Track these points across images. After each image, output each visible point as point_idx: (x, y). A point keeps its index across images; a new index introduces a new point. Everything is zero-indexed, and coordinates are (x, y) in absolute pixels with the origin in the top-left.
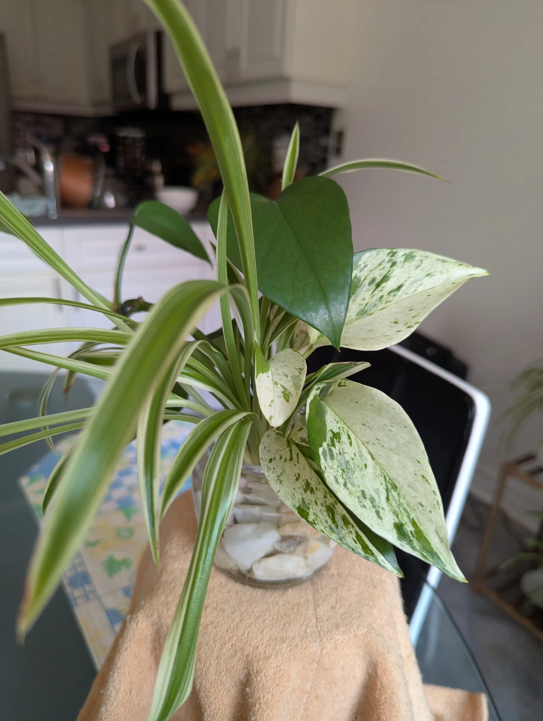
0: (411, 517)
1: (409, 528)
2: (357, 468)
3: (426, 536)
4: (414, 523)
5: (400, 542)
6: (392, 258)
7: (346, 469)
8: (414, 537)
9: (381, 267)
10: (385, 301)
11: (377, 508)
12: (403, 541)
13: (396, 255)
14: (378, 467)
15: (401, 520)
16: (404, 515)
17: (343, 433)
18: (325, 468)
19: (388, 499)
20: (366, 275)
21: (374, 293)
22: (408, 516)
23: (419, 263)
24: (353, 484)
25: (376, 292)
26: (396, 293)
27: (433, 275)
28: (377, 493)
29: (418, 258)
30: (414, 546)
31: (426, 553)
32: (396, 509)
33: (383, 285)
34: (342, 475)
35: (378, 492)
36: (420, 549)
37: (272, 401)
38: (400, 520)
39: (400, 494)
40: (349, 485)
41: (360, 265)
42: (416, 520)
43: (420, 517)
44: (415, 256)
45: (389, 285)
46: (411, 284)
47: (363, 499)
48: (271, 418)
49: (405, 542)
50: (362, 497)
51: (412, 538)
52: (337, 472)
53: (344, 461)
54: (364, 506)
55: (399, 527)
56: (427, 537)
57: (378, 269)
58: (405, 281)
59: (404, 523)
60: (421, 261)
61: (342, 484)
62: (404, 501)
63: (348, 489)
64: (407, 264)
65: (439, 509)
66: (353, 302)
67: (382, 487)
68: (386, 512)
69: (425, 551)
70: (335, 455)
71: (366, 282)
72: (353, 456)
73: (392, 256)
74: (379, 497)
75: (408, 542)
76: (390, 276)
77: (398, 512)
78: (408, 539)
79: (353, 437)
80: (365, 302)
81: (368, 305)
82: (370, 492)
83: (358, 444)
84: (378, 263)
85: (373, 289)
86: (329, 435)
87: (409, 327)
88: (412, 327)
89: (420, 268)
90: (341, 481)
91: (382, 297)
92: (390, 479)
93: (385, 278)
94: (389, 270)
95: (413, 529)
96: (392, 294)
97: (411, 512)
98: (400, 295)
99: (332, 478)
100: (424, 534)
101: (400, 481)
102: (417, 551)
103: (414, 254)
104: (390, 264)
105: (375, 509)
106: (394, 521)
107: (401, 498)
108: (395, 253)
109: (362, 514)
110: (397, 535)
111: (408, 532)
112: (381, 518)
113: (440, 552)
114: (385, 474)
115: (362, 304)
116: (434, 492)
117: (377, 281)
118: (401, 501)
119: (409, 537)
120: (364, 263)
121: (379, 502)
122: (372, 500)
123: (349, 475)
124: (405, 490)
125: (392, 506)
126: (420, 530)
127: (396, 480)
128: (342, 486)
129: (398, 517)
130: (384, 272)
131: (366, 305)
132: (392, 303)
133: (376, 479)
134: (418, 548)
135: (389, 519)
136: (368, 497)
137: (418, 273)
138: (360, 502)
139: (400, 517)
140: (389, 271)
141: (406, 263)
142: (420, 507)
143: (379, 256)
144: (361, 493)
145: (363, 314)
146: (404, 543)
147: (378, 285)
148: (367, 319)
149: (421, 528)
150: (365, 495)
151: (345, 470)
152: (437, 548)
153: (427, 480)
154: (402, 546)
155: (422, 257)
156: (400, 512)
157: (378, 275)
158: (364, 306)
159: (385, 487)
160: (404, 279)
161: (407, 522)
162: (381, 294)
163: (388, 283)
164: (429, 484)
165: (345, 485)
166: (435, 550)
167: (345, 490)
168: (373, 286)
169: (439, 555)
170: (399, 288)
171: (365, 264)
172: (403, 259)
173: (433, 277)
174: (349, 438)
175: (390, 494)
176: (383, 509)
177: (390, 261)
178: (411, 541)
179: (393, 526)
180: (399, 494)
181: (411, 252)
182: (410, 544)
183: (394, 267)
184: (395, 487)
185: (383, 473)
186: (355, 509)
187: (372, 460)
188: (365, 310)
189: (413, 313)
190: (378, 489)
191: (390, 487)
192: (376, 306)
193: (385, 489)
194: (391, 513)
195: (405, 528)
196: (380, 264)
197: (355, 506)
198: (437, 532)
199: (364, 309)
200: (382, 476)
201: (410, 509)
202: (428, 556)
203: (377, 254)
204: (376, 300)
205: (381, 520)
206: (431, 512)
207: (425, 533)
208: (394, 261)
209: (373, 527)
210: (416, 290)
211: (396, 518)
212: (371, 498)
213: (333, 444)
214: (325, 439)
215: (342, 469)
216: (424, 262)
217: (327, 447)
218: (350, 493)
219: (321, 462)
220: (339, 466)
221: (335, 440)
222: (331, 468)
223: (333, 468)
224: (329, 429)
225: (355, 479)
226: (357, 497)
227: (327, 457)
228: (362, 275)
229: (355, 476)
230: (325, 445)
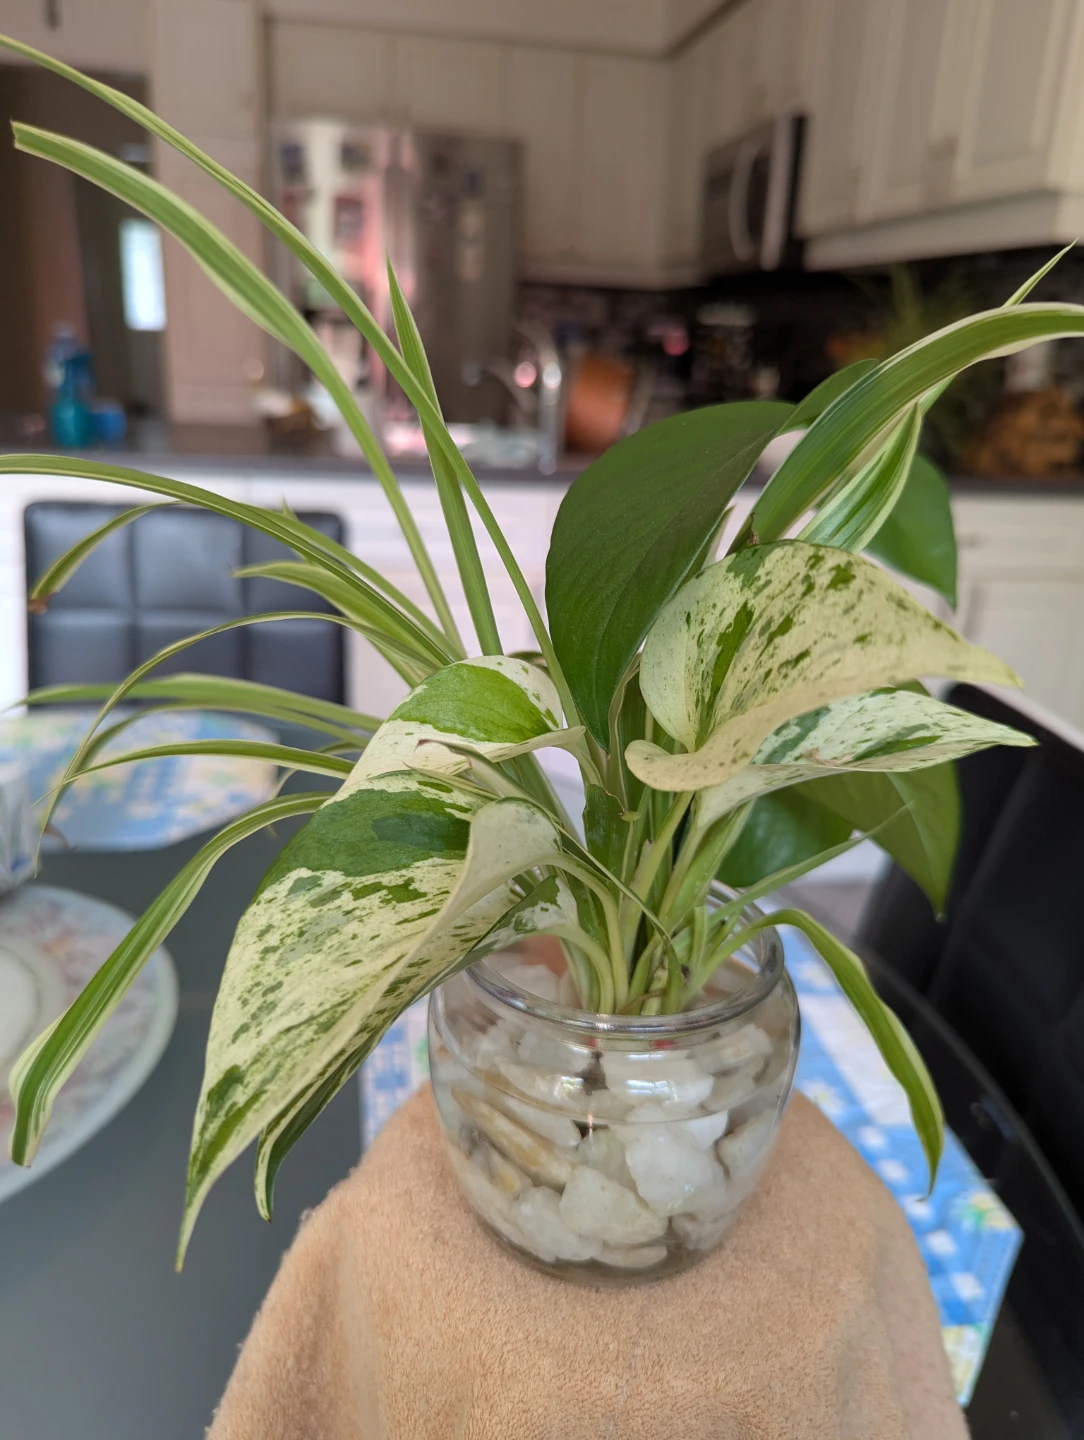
0: (267, 1087)
1: (240, 1096)
2: (338, 953)
3: (235, 1133)
4: (255, 1097)
5: (206, 1099)
6: (812, 573)
7: (308, 937)
8: (227, 1113)
9: (788, 592)
10: (770, 685)
11: (253, 1023)
12: (209, 1103)
13: (822, 563)
14: (366, 982)
15: (248, 1075)
16: (263, 1073)
17: (431, 902)
18: (270, 901)
19: (289, 1030)
20: (763, 607)
21: (761, 658)
22: (266, 1081)
23: (854, 598)
24: (279, 963)
25: (764, 656)
26: (789, 669)
27: (870, 643)
28: (292, 1007)
29: (856, 584)
30: (207, 1128)
31: (203, 1155)
32: (272, 1051)
33: (779, 640)
34: (288, 936)
35: (295, 1007)
36: (206, 1141)
38: (247, 1070)
39: (313, 1043)
40: (273, 958)
41: (759, 578)
42: (263, 1098)
44: (854, 577)
46: (821, 656)
47: (260, 993)
49: (209, 1107)
50: (264, 989)
51: (222, 1112)
52: (285, 925)
53: (332, 925)
54: (245, 1003)
55: (233, 1078)
56: (234, 1136)
57: (782, 597)
58: (816, 643)
59: (246, 1081)
60: (861, 592)
61: (266, 945)
62: (300, 1057)
63: (262, 959)
64: (833, 596)
67: (315, 1008)
68: (254, 1043)
69: (206, 1151)
70: (332, 905)
71: (759, 626)
72: (366, 934)
73: (813, 565)
74: (282, 1015)
75: (210, 1112)
76: (795, 620)
77: (266, 1059)
78: (218, 1107)
80: (746, 676)
81: (749, 686)
82: (285, 997)
83: (418, 933)
84: (787, 581)
85: (762, 649)
86: (391, 878)
89: (852, 615)
90: (272, 939)
91: (769, 673)
92: (343, 1012)
93: (786, 625)
94: (798, 602)
95: (242, 1101)
96: (784, 671)
97: (277, 1081)
98: (794, 680)
99: (262, 923)
100: (237, 1127)
102: (202, 1137)
103: (855, 569)
104: (803, 587)
105: (250, 1020)
106: (239, 1062)
107: (304, 1049)
108: (822, 558)
109: (226, 1007)
110: (217, 1084)
111: (229, 1099)
112: (235, 1039)
114: (353, 1000)
115: (741, 682)
117: (773, 627)
118: (297, 1052)
119: (220, 1108)
120: (767, 574)
121: (270, 1020)
122: (269, 1007)
123: (301, 948)
125: (273, 1044)
126: (245, 1116)
128: (261, 946)
129: (254, 1063)
130: (789, 608)
131: (746, 686)
132: (777, 695)
133: (329, 991)
134: (208, 1135)
135: (240, 1054)
136: (271, 997)
137: (846, 630)
138: (249, 991)
139: (255, 1067)
140: (797, 607)
141: (831, 592)
143: (794, 561)
144: (274, 983)
145: (737, 708)
146: (207, 1106)
147: (771, 639)
149: (248, 1115)
150: (273, 992)
151: (306, 935)
152: (218, 1164)
154: (202, 1107)
155: (865, 580)
156: (266, 1062)
157: (778, 612)
158: (742, 685)
159: (316, 1014)
160: (815, 636)
161: (251, 1086)
162: (769, 664)
163: (787, 636)
165: (267, 951)
166: (213, 1165)
167: (257, 957)
168: (765, 639)
170: (799, 658)
171: (769, 578)
172: (828, 580)
173: (869, 647)
174: (423, 915)
175: (304, 1027)
176: (259, 1033)
177: (806, 578)
178: (216, 1115)
179: (228, 1067)
180: (312, 1040)
181: (850, 564)
182: (209, 1117)
183: (807, 599)
184: (328, 1026)
185: (353, 996)
186: (227, 991)
188: (741, 699)
190: (302, 1005)
191: (323, 1018)
192: (756, 694)
193: (310, 1016)
194: (257, 1051)
195: (235, 1089)
196: (789, 584)
197: (234, 988)
199: (742, 695)
200: (344, 996)
201: (285, 1077)
204: (760, 679)
208: (812, 581)
209: (214, 1037)
211: (249, 1063)
212: (271, 1003)
213: (359, 894)
214: (360, 874)
215: (304, 929)
216: (865, 597)
217: (333, 884)
218: (258, 967)
219: (274, 886)
220: (306, 922)
221: (385, 892)
222: (283, 911)
223: (289, 915)
224: (411, 875)
225: (300, 961)
226: (256, 980)
227: (303, 892)
228: (757, 604)
229: (309, 956)
230: (332, 878)
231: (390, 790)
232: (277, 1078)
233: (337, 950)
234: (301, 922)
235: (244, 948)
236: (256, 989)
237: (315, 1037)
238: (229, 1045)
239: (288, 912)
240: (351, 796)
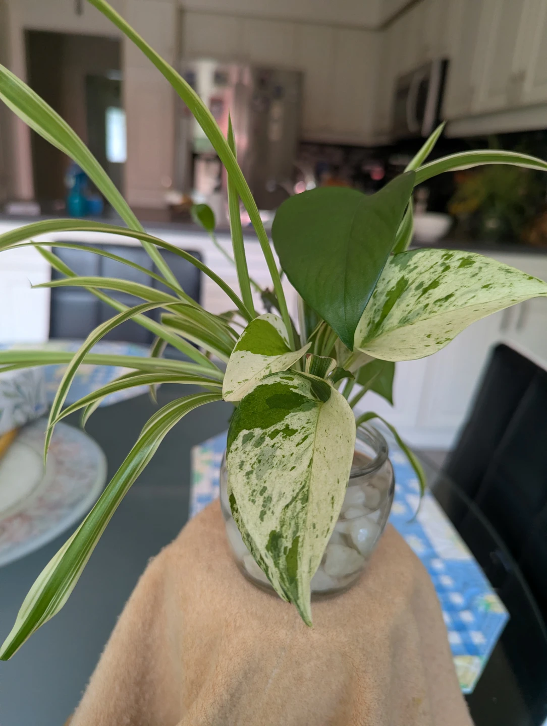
0: (298, 535)
1: (287, 543)
2: (281, 466)
3: (298, 559)
4: (296, 541)
5: (266, 551)
6: (446, 262)
7: (264, 461)
8: (285, 553)
9: (432, 270)
10: (429, 311)
11: (266, 509)
12: (270, 552)
13: (451, 258)
14: (306, 475)
15: (283, 532)
16: (291, 529)
17: (301, 433)
18: (236, 449)
19: (287, 506)
20: (415, 277)
21: (419, 300)
22: (295, 532)
23: (477, 271)
24: (259, 477)
25: (421, 299)
26: (442, 303)
27: (491, 287)
28: (280, 496)
29: (476, 265)
30: (278, 563)
31: (287, 575)
32: (287, 519)
33: (431, 291)
34: (254, 464)
35: (282, 496)
36: (283, 569)
37: (246, 380)
38: (282, 531)
39: (305, 508)
40: (253, 476)
41: (410, 265)
42: (300, 540)
43: (307, 538)
44: (474, 262)
45: (438, 293)
46: (462, 295)
47: (258, 494)
48: (229, 393)
49: (271, 554)
50: (259, 492)
51: (282, 554)
52: (249, 459)
53: (270, 454)
54: (253, 501)
55: (275, 538)
56: (299, 561)
57: (428, 272)
58: (456, 290)
59: (285, 536)
60: (481, 268)
61: (246, 471)
62: (304, 516)
63: (248, 478)
64: (462, 270)
65: (326, 537)
66: (397, 306)
67: (292, 493)
68: (274, 518)
69: (287, 573)
70: (264, 445)
71: (414, 286)
72: (287, 454)
73: (447, 259)
74: (278, 501)
75: (275, 555)
76: (440, 282)
77: (287, 523)
78: (277, 552)
79: (307, 441)
80: (409, 308)
81: (412, 312)
82: (273, 490)
83: (308, 448)
84: (429, 266)
85: (419, 295)
86: (279, 426)
87: (438, 343)
88: (442, 343)
89: (477, 277)
90: (247, 468)
91: (427, 305)
92: (308, 491)
93: (435, 284)
94: (440, 275)
95: (289, 545)
96: (439, 303)
97: (302, 530)
98: (447, 307)
99: (238, 461)
100: (298, 557)
101: (314, 497)
102: (279, 568)
103: (474, 259)
104: (442, 268)
105: (263, 509)
106: (274, 529)
107: (303, 512)
108: (451, 255)
109: (245, 506)
110: (267, 543)
111: (281, 546)
112: (262, 519)
113: (301, 582)
114: (307, 484)
115: (406, 311)
116: (332, 517)
117: (425, 286)
118: (301, 515)
119: (279, 552)
120: (415, 263)
121: (274, 505)
122: (269, 500)
123: (262, 468)
124: (311, 506)
125: (285, 515)
126: (297, 551)
127: (312, 494)
128: (243, 473)
129: (282, 526)
130: (434, 277)
131: (409, 313)
132: (437, 314)
133: (292, 484)
134: (281, 566)
135: (271, 524)
136: (266, 495)
137: (475, 284)
138: (252, 495)
139: (284, 528)
140: (440, 276)
141: (461, 269)
142: (312, 527)
143: (432, 257)
144: (262, 488)
145: (404, 323)
146: (270, 554)
147: (425, 291)
148: (408, 328)
149: (299, 549)
150: (264, 492)
151: (262, 461)
152: (301, 576)
153: (333, 503)
154: (266, 556)
155: (482, 263)
156: (288, 524)
157: (427, 279)
158: (407, 313)
159: (295, 495)
160: (456, 288)
161: (289, 537)
162: (426, 302)
163: (436, 289)
164: (333, 507)
165: (248, 474)
166: (298, 577)
167: (245, 478)
168: (420, 291)
169: (299, 584)
170: (447, 298)
171: (415, 265)
172: (458, 264)
173: (492, 289)
174: (304, 439)
175: (293, 503)
176: (273, 513)
177: (443, 264)
178: (279, 556)
179: (269, 533)
180: (304, 507)
181: (470, 257)
182: (275, 558)
183: (446, 273)
184: (306, 499)
185: (306, 482)
186: (240, 499)
187: (306, 467)
188: (407, 319)
189: (449, 328)
190: (284, 493)
191: (300, 496)
192: (419, 316)
193: (293, 497)
194: (278, 522)
195: (281, 541)
196: (432, 267)
197: (243, 496)
198: (310, 561)
199: (407, 317)
200: (301, 484)
201: (304, 527)
202: (286, 580)
203: (431, 256)
204: (421, 308)
205: (260, 521)
206: (317, 537)
207: (301, 556)
208: (447, 265)
210: (466, 303)
211: (279, 527)
212: (268, 497)
213: (273, 435)
214: (267, 427)
215: (260, 459)
216: (483, 269)
217: (259, 434)
218: (248, 483)
219: (235, 442)
220: (258, 455)
221: (281, 433)
222: (244, 453)
223: (248, 454)
224: (286, 423)
225: (267, 475)
226: (252, 489)
227: (249, 441)
228: (411, 277)
229: (270, 471)
230: (258, 432)
231: (269, 384)
232: (299, 529)
233: (280, 464)
234: (256, 456)
235: (236, 475)
236: (255, 494)
237: (304, 505)
238: (261, 523)
239: (247, 453)
240: (254, 390)
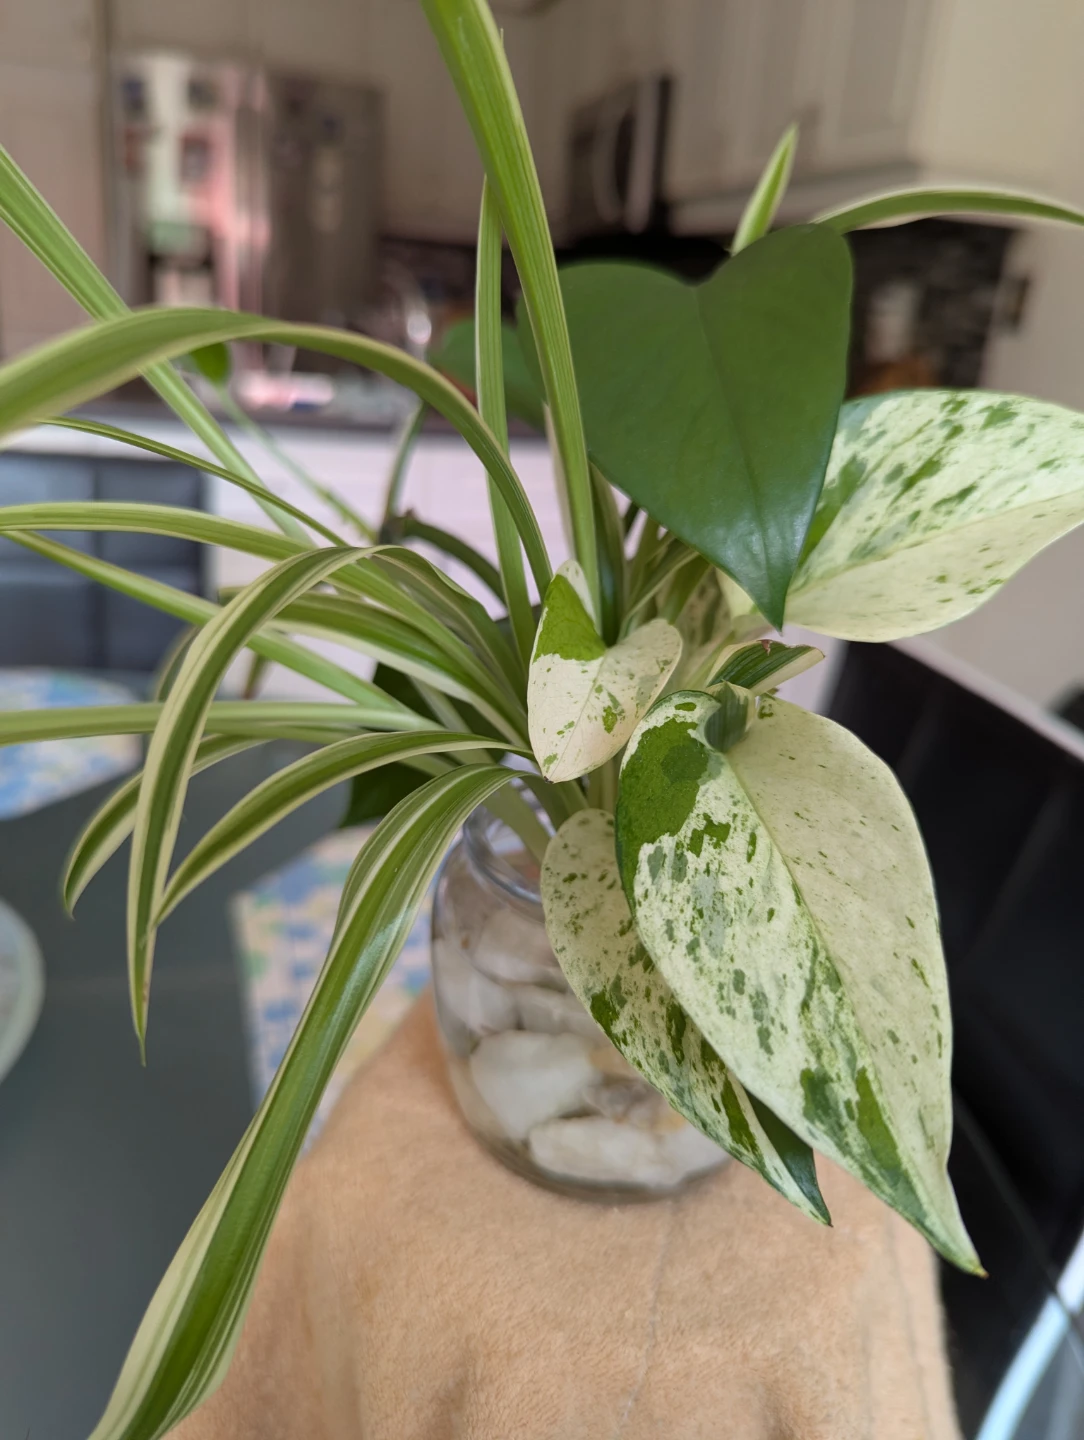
0: (860, 1064)
1: (845, 1092)
2: (745, 914)
3: (888, 1123)
4: (861, 1081)
5: (807, 1123)
6: (953, 417)
7: (709, 911)
8: (851, 1116)
9: (921, 438)
10: (924, 525)
11: (766, 1023)
12: (818, 1123)
13: (964, 408)
14: (804, 923)
15: (827, 1068)
16: (840, 1057)
17: (739, 829)
18: (646, 896)
19: (805, 1005)
20: (880, 456)
21: (895, 505)
22: (852, 1061)
23: (1024, 432)
24: (716, 952)
25: (903, 500)
26: (952, 506)
27: (1059, 466)
28: (779, 986)
29: (1022, 420)
30: (847, 1144)
31: (878, 1168)
32: (821, 1036)
33: (922, 483)
34: (692, 923)
35: (782, 983)
36: (862, 1155)
37: (571, 725)
38: (823, 1066)
39: (845, 999)
40: (703, 951)
41: (867, 430)
42: (870, 1076)
43: (885, 1068)
44: (1015, 414)
45: (939, 485)
46: (996, 486)
47: (733, 993)
48: (551, 759)
49: (822, 1127)
50: (732, 987)
51: (845, 1119)
52: (678, 913)
53: (711, 891)
54: (731, 1012)
55: (815, 1086)
56: (890, 1127)
57: (913, 443)
58: (982, 477)
59: (834, 1076)
60: (1032, 426)
61: (684, 944)
62: (852, 1019)
63: (696, 960)
64: (992, 433)
65: (940, 1056)
66: (843, 523)
67: (799, 972)
68: (790, 1039)
69: (876, 1163)
70: (690, 872)
71: (881, 475)
72: (743, 884)
73: (954, 410)
74: (781, 997)
75: (832, 1128)
76: (944, 461)
77: (825, 1044)
78: (834, 1119)
79: (763, 842)
80: (874, 524)
81: (881, 533)
82: (760, 976)
84: (914, 427)
85: (894, 495)
86: (694, 823)
87: (973, 591)
88: (981, 592)
89: (1026, 447)
91: (916, 514)
92: (828, 958)
93: (931, 467)
94: (940, 446)
95: (855, 1097)
96: (944, 509)
97: (863, 1053)
98: (964, 514)
99: (658, 924)
100: (885, 1117)
101: (853, 968)
102: (853, 1157)
103: (1014, 408)
104: (945, 431)
105: (759, 1024)
106: (804, 1066)
107: (846, 1011)
108: (962, 403)
109: (718, 1029)
110: (803, 1104)
111: (837, 1103)
112: (769, 1050)
113: (919, 1175)
114: (819, 943)
115: (865, 531)
116: (935, 1008)
117: (909, 472)
118: (843, 1018)
119: (838, 1116)
120: (879, 425)
121: (777, 1010)
122: (759, 1001)
123: (713, 927)
124: (860, 991)
125: (811, 1026)
126: (875, 1104)
127: (844, 963)
128: (682, 949)
129: (819, 1056)
130: (928, 452)
131: (875, 533)
132: (941, 531)
133: (788, 950)
134: (856, 1150)
135: (793, 1057)
136: (749, 989)
137: (1021, 459)
138: (722, 998)
139: (825, 1059)
140: (941, 449)
141: (990, 430)
142: (889, 1043)
143: (919, 410)
144: (733, 976)
145: (864, 556)
146: (819, 1128)
147: (910, 483)
148: (874, 567)
149: (880, 1099)
150: (743, 984)
151: (705, 912)
152: (911, 1160)
153: (922, 975)
154: (812, 1134)
155: (1034, 415)
156: (829, 1045)
157: (911, 457)
158: (868, 534)
159: (808, 975)
160: (981, 472)
161: (843, 1075)
162: (915, 507)
163: (935, 478)
164: (926, 984)
165: (692, 948)
166: (906, 1164)
167: (689, 960)
168: (897, 485)
169: (915, 1180)
170: (965, 493)
171: (881, 429)
172: (981, 419)
173: (1059, 470)
174: (753, 841)
175: (815, 994)
176: (783, 1028)
177: (946, 422)
178: (841, 1128)
179: (797, 1077)
180: (840, 999)
181: (1006, 404)
182: (835, 1134)
183: (955, 441)
184: (835, 980)
185: (814, 940)
186: (700, 1013)
187: (795, 906)
188: (870, 547)
189: (989, 557)
190: (784, 977)
191: (820, 976)
192: (899, 539)
193: (806, 981)
194: (803, 1044)
195: (832, 1090)
196: (920, 431)
197: (704, 1005)
198: (921, 1119)
199: (868, 544)
200: (807, 947)
201: (862, 1044)
202: (880, 1179)
203: (915, 406)
204: (902, 522)
205: (766, 1056)
206: (915, 1060)
207: (889, 1113)
208: (956, 424)
209: (739, 1066)
210: (1007, 502)
211: (812, 1059)
212: (757, 994)
213: (696, 845)
214: (678, 829)
215: (698, 907)
216: (1038, 429)
217: (671, 848)
218: (701, 970)
219: (637, 877)
220: (692, 899)
221: (706, 838)
222: (664, 900)
223: (671, 901)
224: (701, 812)
225: (729, 940)
226: (716, 983)
227: (661, 871)
228: (871, 455)
229: (729, 931)
230: (667, 842)
231: (659, 725)
232: (857, 1052)
233: (741, 911)
234: (688, 901)
235: (670, 959)
236: (725, 993)
237: (839, 994)
238: (769, 1060)
239: (668, 899)
240: (639, 743)
